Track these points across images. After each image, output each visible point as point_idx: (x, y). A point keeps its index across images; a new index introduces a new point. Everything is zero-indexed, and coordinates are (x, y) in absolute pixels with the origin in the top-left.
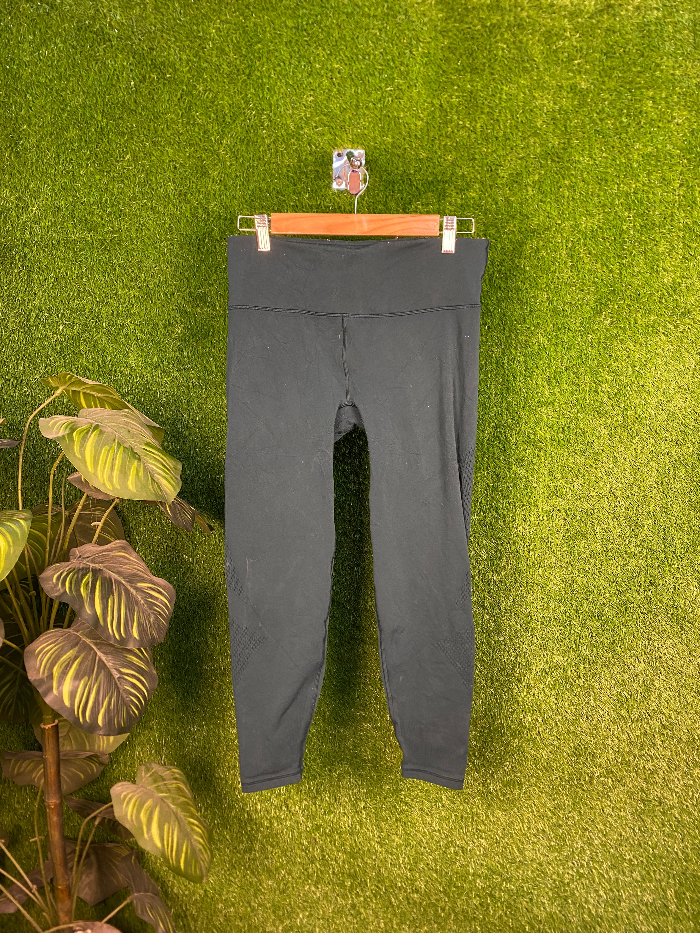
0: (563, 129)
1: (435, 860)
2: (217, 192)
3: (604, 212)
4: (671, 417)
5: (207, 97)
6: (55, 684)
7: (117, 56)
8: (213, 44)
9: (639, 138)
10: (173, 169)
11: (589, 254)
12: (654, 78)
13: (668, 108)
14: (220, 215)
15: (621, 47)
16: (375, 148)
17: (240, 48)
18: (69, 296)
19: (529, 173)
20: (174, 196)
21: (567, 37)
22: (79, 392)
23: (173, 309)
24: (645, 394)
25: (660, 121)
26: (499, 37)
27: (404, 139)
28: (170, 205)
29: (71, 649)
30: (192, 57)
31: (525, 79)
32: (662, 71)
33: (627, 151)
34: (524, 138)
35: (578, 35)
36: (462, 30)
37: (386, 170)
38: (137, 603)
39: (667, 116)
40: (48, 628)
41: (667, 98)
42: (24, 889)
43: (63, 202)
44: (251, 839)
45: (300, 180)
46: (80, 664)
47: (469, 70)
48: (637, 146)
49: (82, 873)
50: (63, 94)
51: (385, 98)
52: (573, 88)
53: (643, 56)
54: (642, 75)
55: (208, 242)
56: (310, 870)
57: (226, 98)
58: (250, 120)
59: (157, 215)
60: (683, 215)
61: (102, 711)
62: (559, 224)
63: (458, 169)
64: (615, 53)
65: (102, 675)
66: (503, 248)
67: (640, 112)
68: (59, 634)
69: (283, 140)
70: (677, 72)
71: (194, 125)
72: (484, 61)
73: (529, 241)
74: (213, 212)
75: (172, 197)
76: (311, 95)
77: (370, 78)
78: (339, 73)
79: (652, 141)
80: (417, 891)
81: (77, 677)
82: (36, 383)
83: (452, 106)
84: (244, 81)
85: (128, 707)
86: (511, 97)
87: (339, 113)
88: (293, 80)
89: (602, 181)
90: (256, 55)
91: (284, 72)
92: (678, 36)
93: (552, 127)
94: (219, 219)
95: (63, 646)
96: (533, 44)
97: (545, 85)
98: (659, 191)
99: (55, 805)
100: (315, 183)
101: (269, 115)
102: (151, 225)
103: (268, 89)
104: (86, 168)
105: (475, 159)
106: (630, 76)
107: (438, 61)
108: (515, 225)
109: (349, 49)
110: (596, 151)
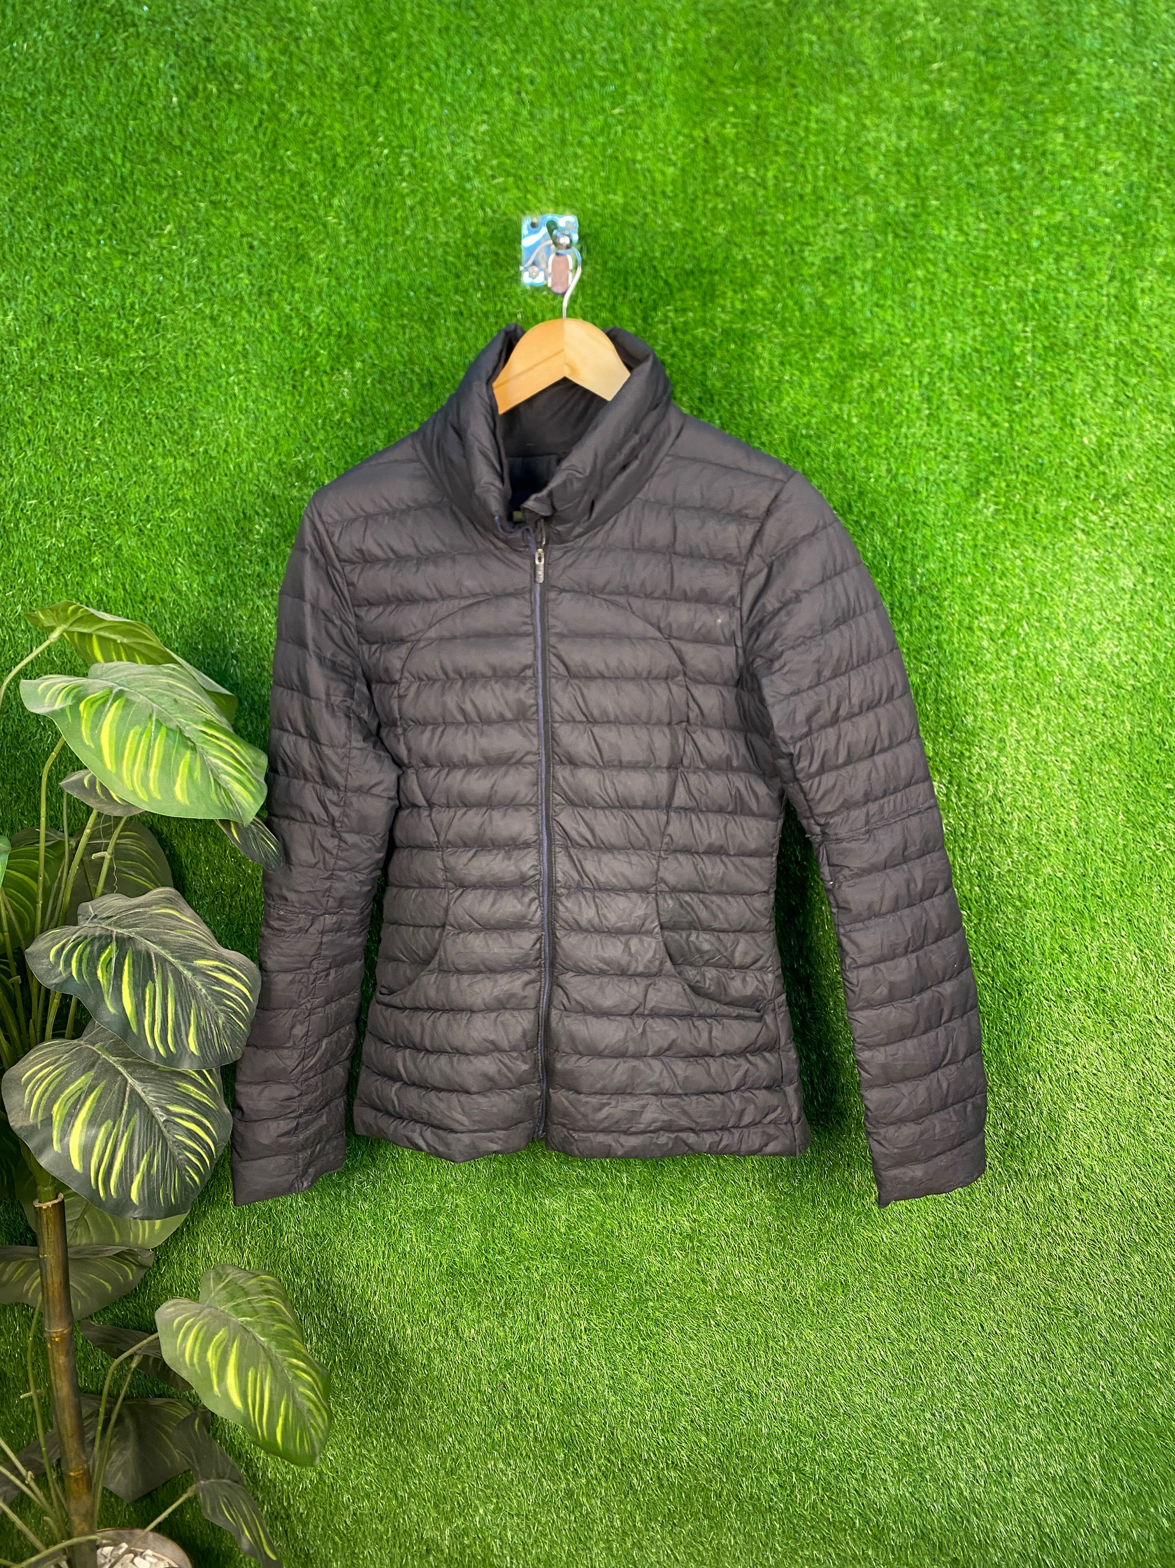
0: (914, 181)
1: (705, 1414)
2: (325, 289)
3: (983, 324)
4: (1096, 671)
5: (305, 125)
6: (55, 1135)
7: (146, 52)
8: (315, 32)
9: (1041, 198)
10: (247, 250)
11: (959, 394)
12: (1067, 94)
13: (1090, 146)
14: (330, 330)
15: (1012, 41)
16: (595, 213)
17: (360, 39)
18: (71, 469)
19: (856, 257)
20: (250, 295)
21: (918, 24)
22: (90, 635)
23: (250, 492)
24: (1052, 634)
25: (1076, 168)
26: (804, 22)
27: (644, 198)
28: (244, 314)
29: (84, 1072)
30: (277, 55)
31: (850, 96)
32: (1079, 82)
33: (1021, 220)
34: (848, 198)
35: (937, 20)
36: (742, 9)
37: (613, 252)
38: (195, 993)
39: (1087, 160)
40: (43, 1040)
41: (1088, 128)
42: (12, 1477)
43: (57, 307)
44: (397, 1386)
45: (467, 268)
46: (99, 1099)
47: (753, 79)
48: (1038, 211)
49: (111, 1449)
50: (54, 118)
51: (610, 127)
52: (930, 111)
53: (1047, 55)
54: (1045, 89)
55: (310, 376)
56: (496, 1436)
57: (337, 126)
58: (379, 164)
59: (222, 330)
60: (1115, 328)
61: (138, 1178)
62: (907, 345)
63: (735, 250)
64: (1000, 51)
65: (136, 1118)
66: (812, 386)
67: (1044, 154)
68: (62, 1049)
69: (437, 199)
70: (1106, 85)
71: (282, 172)
72: (779, 63)
73: (857, 374)
74: (318, 325)
75: (246, 298)
76: (484, 122)
77: (586, 93)
78: (532, 82)
79: (1063, 203)
80: (675, 1466)
81: (94, 1121)
82: (18, 620)
83: (724, 141)
84: (368, 97)
85: (181, 1169)
86: (825, 126)
87: (531, 152)
88: (453, 95)
89: (979, 270)
90: (388, 51)
91: (436, 81)
92: (1108, 23)
93: (894, 179)
94: (328, 336)
95: (68, 1069)
96: (862, 35)
97: (882, 106)
98: (1074, 289)
99: (62, 1336)
100: (492, 273)
101: (411, 156)
102: (211, 346)
103: (410, 110)
104: (97, 247)
105: (764, 233)
106: (1026, 91)
107: (701, 64)
108: (833, 347)
109: (548, 42)
110: (970, 219)
